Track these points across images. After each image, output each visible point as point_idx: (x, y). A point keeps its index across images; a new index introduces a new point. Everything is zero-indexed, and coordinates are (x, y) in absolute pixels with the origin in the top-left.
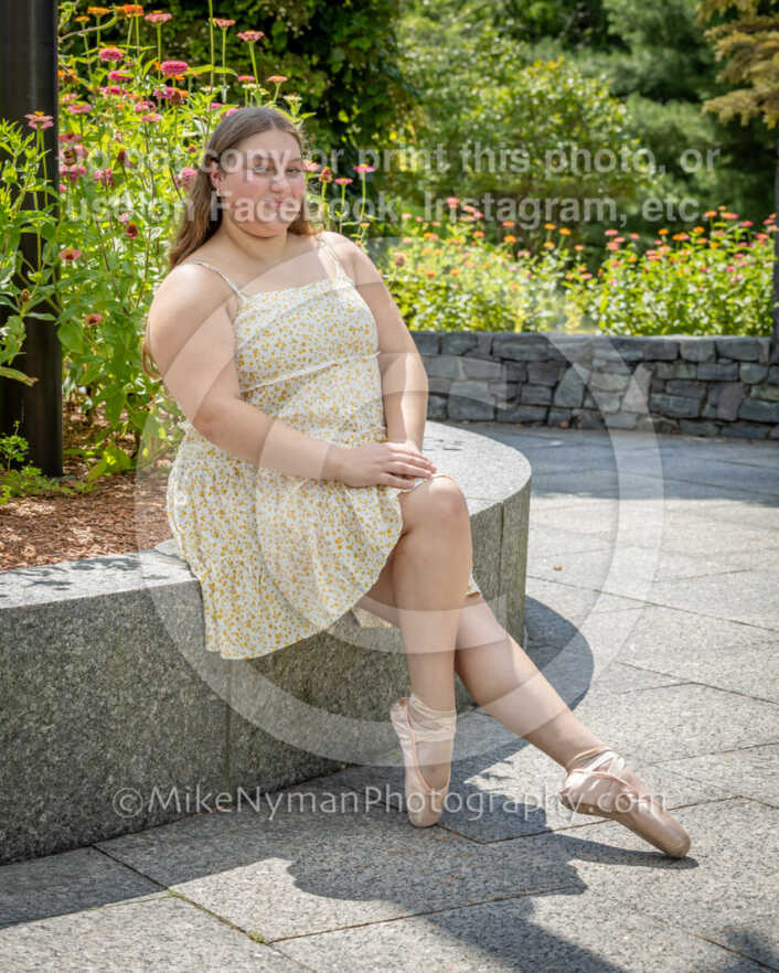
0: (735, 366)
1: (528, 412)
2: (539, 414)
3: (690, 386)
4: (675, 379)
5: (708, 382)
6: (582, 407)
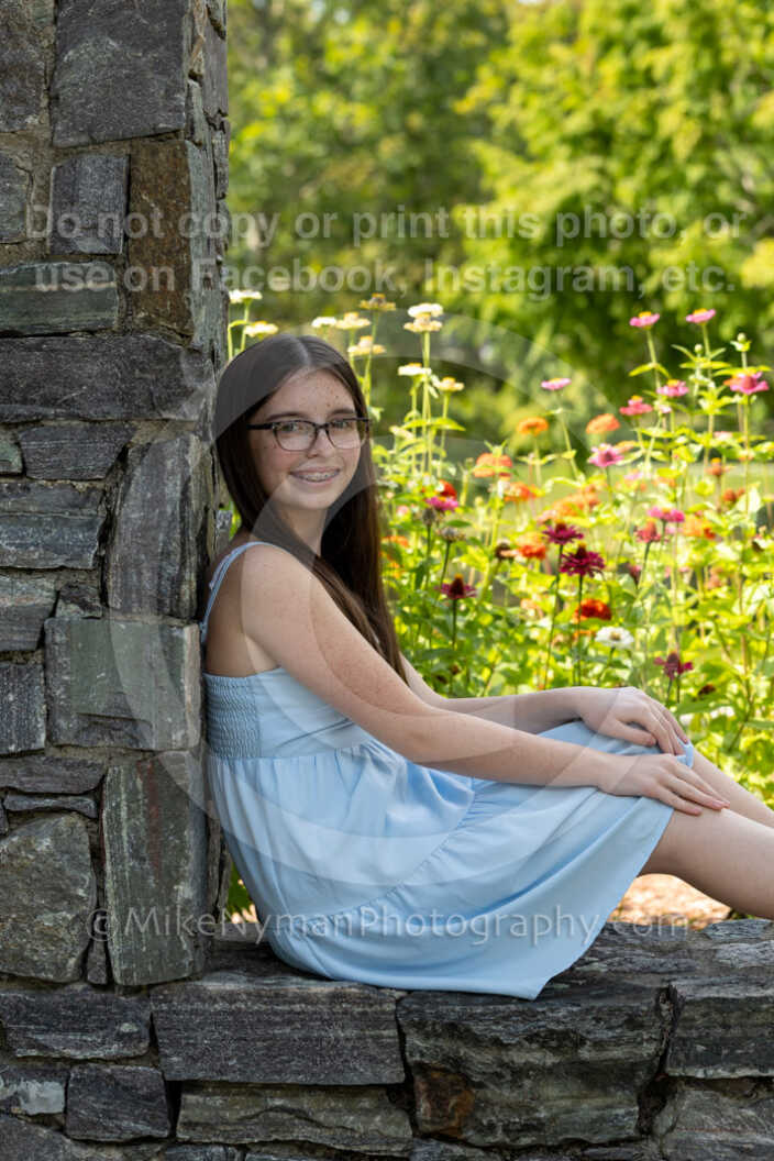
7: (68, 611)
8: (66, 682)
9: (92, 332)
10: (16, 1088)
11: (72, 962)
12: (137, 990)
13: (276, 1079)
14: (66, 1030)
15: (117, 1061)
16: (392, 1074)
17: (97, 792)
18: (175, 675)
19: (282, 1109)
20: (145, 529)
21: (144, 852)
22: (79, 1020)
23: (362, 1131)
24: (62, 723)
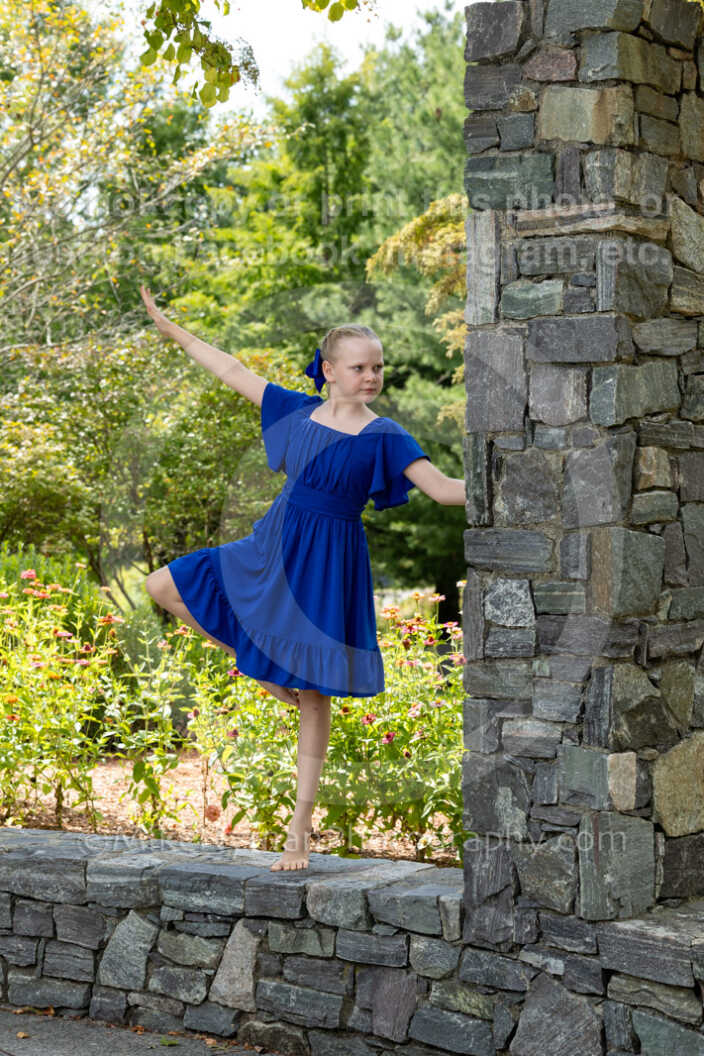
0: (402, 941)
1: (56, 991)
2: (76, 996)
3: (323, 969)
4: (299, 955)
5: (356, 965)
6: (145, 989)
7: (567, 741)
8: (564, 776)
9: (576, 614)
10: (547, 960)
11: (567, 905)
12: (593, 922)
13: (641, 975)
14: (565, 937)
15: (585, 955)
16: (687, 982)
17: (577, 826)
18: (604, 777)
19: (645, 990)
20: (595, 707)
21: (593, 857)
22: (572, 933)
23: (676, 1007)
24: (561, 793)
